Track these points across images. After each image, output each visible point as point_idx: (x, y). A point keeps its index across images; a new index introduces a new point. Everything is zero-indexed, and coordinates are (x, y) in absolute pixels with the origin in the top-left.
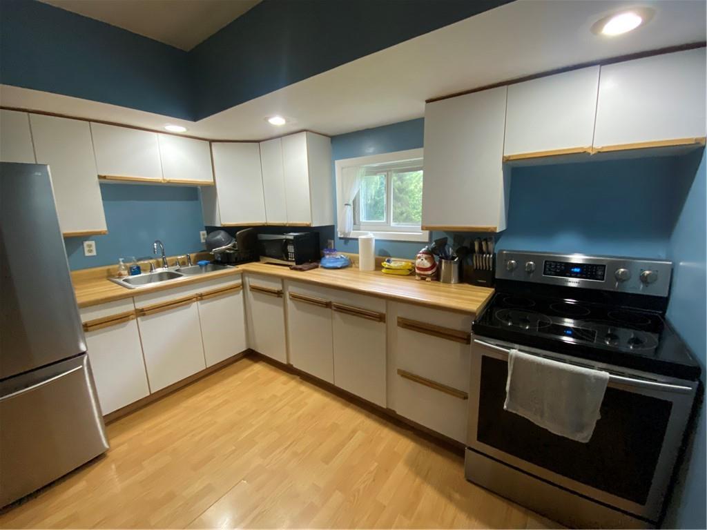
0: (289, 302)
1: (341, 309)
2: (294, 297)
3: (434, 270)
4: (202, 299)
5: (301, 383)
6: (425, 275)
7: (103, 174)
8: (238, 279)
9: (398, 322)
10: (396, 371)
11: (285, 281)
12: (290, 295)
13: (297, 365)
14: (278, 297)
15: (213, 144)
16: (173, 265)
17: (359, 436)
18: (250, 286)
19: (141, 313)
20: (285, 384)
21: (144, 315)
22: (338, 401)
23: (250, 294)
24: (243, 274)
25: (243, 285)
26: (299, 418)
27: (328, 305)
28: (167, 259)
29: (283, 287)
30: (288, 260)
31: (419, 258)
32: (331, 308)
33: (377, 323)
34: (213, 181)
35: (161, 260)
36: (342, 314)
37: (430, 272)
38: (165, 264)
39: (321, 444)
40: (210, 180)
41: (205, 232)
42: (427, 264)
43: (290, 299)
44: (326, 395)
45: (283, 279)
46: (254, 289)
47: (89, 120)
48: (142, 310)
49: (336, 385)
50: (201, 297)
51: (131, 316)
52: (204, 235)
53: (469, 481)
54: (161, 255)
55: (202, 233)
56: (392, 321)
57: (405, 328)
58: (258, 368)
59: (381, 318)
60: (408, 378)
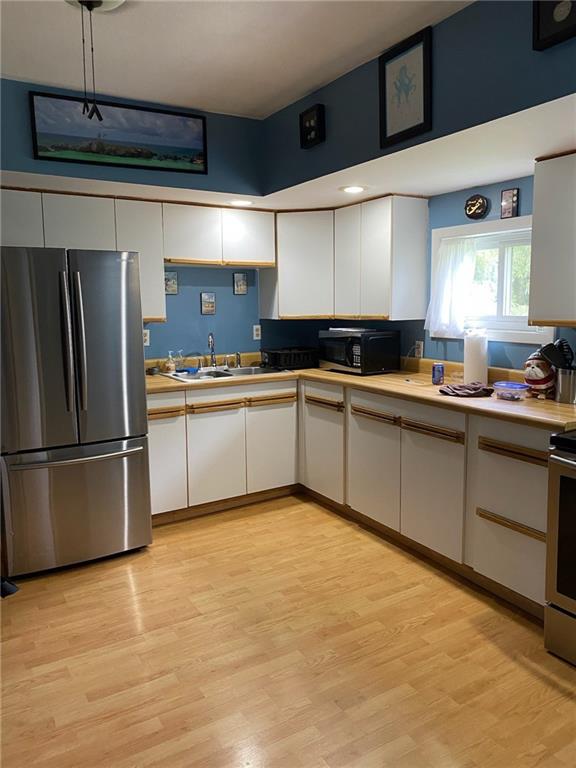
0: (350, 417)
1: (413, 427)
2: (357, 411)
3: (550, 384)
4: (250, 406)
5: (359, 530)
6: (537, 390)
7: (168, 258)
8: (293, 387)
9: (480, 443)
10: (475, 510)
11: (348, 389)
12: (353, 408)
13: (355, 505)
14: (338, 411)
15: (279, 214)
16: (221, 365)
17: (420, 588)
18: (306, 396)
19: (191, 410)
20: (338, 527)
21: (193, 413)
22: (404, 555)
23: (305, 407)
24: (299, 380)
25: (298, 394)
26: (348, 560)
27: (396, 421)
28: (217, 357)
29: (345, 397)
30: (352, 366)
31: (529, 365)
32: (400, 426)
33: (453, 443)
34: (274, 261)
35: (209, 357)
36: (413, 433)
37: (543, 387)
38: (213, 362)
39: (369, 585)
40: (271, 260)
41: (259, 327)
42: (540, 374)
43: (352, 413)
44: (388, 546)
45: (345, 387)
46: (311, 400)
47: (162, 202)
48: (192, 407)
49: (402, 533)
50: (249, 403)
51: (182, 412)
52: (257, 330)
53: (549, 652)
54: (210, 351)
55: (255, 327)
56: (473, 442)
57: (487, 450)
58: (308, 509)
59: (459, 438)
60: (488, 518)
